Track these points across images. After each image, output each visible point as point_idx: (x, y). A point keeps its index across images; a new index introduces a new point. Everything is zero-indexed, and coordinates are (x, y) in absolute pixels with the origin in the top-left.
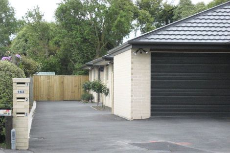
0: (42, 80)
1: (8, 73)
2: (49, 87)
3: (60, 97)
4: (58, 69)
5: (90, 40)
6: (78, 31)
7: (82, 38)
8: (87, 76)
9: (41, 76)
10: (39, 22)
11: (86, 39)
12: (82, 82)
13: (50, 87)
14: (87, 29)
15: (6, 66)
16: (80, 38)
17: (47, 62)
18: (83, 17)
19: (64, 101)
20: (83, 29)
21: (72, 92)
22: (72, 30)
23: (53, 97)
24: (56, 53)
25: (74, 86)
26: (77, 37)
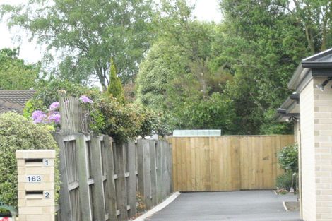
0: (192, 146)
1: (13, 138)
2: (208, 162)
3: (232, 183)
4: (228, 121)
5: (294, 58)
6: (267, 39)
7: (277, 53)
8: (290, 137)
9: (189, 138)
10: (186, 23)
11: (286, 56)
12: (278, 147)
13: (210, 162)
14: (287, 35)
15: (10, 124)
16: (273, 54)
17: (206, 108)
18: (280, 8)
19: (242, 190)
20: (280, 34)
21: (257, 172)
22: (255, 37)
23: (218, 182)
24: (225, 88)
25: (261, 158)
26: (268, 52)
